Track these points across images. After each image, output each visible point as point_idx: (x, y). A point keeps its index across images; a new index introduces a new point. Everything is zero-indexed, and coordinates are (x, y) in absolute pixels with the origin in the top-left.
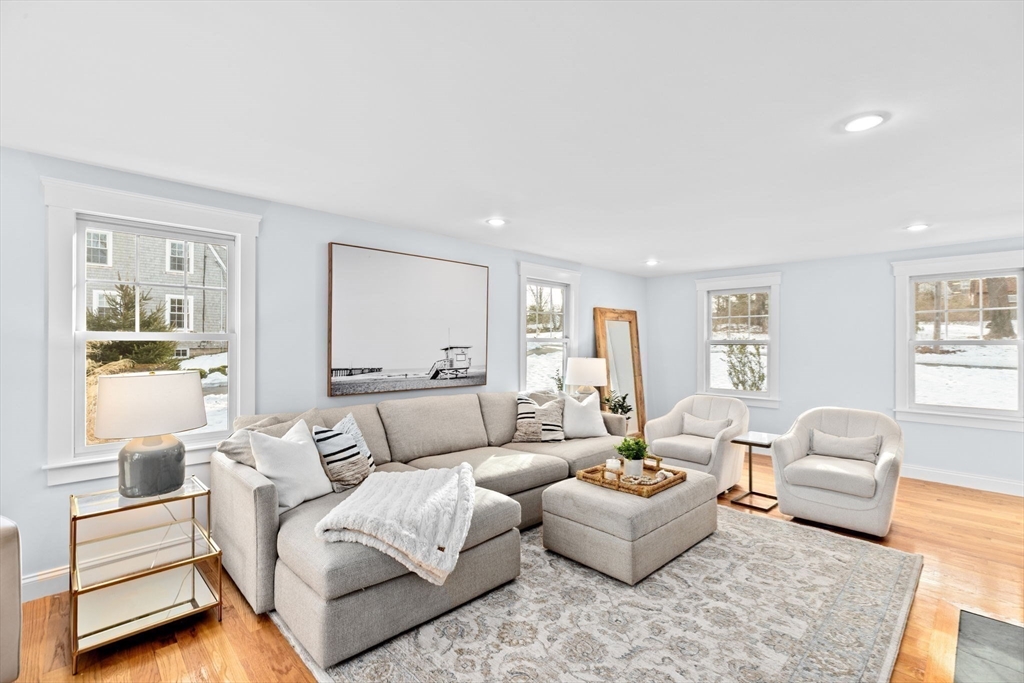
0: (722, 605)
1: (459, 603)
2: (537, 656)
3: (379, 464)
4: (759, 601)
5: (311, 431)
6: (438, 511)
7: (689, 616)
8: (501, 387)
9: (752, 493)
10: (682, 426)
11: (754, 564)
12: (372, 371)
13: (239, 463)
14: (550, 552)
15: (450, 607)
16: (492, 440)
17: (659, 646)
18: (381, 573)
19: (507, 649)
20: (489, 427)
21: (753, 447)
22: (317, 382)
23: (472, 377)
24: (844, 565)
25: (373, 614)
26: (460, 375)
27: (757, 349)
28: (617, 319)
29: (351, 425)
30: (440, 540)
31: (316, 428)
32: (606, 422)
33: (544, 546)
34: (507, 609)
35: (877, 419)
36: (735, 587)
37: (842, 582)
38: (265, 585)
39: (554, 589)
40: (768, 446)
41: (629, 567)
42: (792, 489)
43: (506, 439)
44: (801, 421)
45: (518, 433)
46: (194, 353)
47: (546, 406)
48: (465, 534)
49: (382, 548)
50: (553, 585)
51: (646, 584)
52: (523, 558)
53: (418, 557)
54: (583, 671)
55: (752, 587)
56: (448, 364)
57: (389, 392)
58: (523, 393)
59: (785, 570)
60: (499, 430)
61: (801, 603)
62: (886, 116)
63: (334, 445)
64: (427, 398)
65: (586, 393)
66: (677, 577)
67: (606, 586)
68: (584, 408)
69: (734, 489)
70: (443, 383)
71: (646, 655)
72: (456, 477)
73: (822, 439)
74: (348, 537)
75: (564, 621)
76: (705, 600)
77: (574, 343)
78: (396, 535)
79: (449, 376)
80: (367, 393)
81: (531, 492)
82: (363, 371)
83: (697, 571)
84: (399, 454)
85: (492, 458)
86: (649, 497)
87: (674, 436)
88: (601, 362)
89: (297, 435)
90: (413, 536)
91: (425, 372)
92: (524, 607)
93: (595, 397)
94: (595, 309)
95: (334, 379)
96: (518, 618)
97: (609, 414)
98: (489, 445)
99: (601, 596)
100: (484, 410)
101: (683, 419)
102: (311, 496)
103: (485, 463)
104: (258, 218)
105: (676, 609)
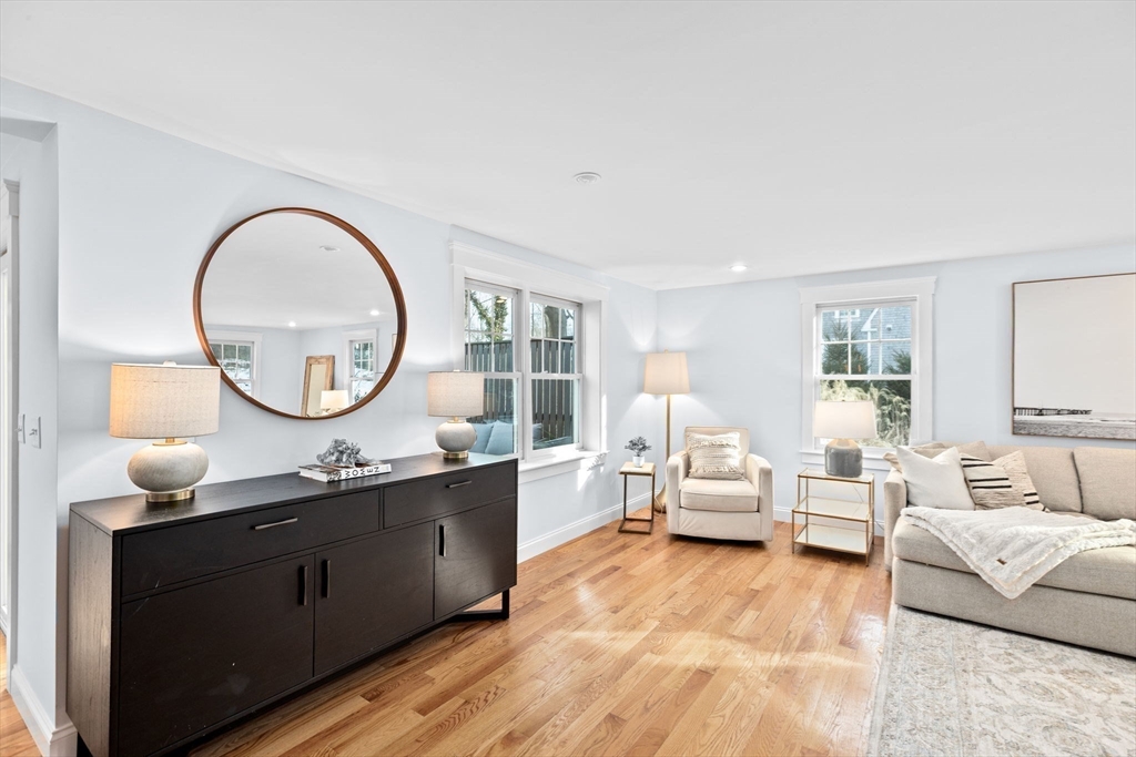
5: (958, 456)
6: (1017, 535)
12: (1074, 412)
18: (941, 559)
25: (938, 589)
30: (1003, 554)
31: (962, 455)
49: (945, 541)
63: (982, 473)
74: (922, 524)
80: (1064, 436)
82: (1059, 412)
95: (1017, 417)
104: (934, 278)
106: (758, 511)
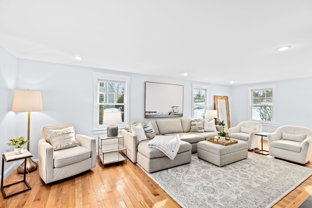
0: (245, 173)
1: (176, 165)
2: (195, 177)
3: (157, 135)
4: (256, 174)
5: (142, 125)
6: (172, 143)
7: (235, 175)
8: (187, 117)
9: (262, 150)
10: (241, 130)
11: (257, 166)
12: (154, 112)
13: (128, 131)
14: (199, 158)
15: (175, 166)
16: (184, 131)
17: (225, 179)
18: (160, 155)
19: (188, 175)
20: (184, 128)
21: (263, 137)
22: (142, 115)
23: (179, 115)
24: (287, 169)
25: (159, 164)
26: (176, 114)
27: (270, 108)
28: (221, 99)
29: (151, 124)
30: (173, 149)
31: (144, 125)
32: (216, 128)
33: (198, 157)
34: (188, 168)
35: (305, 130)
36: (250, 171)
37: (284, 173)
38: (135, 157)
39: (199, 166)
40: (266, 136)
41: (219, 162)
42: (273, 149)
43: (188, 131)
44: (279, 130)
45: (191, 130)
46: (105, 108)
47: (199, 123)
48: (178, 149)
49: (160, 150)
50: (199, 165)
51: (224, 167)
52: (192, 159)
53: (168, 152)
54: (206, 181)
55: (255, 171)
56: (173, 111)
57: (158, 118)
58: (193, 119)
59: (266, 168)
60: (186, 128)
61: (269, 175)
62: (290, 47)
63: (147, 129)
64: (168, 119)
65: (211, 120)
66: (233, 167)
67: (213, 166)
68: (210, 123)
69: (256, 149)
70: (171, 116)
71: (222, 180)
72: (176, 138)
73: (285, 135)
74: (153, 147)
75: (202, 171)
76: (240, 172)
77: (208, 106)
78: (163, 147)
79: (173, 114)
80: (153, 118)
81: (194, 144)
82: (152, 112)
83: (239, 166)
84: (161, 133)
85: (185, 135)
86: (226, 146)
87: (238, 133)
88: (216, 111)
89: (140, 126)
90: (167, 148)
91: (167, 113)
92: (192, 168)
93: (214, 121)
94: (214, 96)
95: (146, 114)
96: (190, 170)
97: (218, 126)
98: (184, 132)
99: (211, 168)
100: (182, 123)
101: (241, 128)
102: (143, 140)
103: (182, 136)
104: (130, 77)
105: (231, 173)
106: (90, 157)
